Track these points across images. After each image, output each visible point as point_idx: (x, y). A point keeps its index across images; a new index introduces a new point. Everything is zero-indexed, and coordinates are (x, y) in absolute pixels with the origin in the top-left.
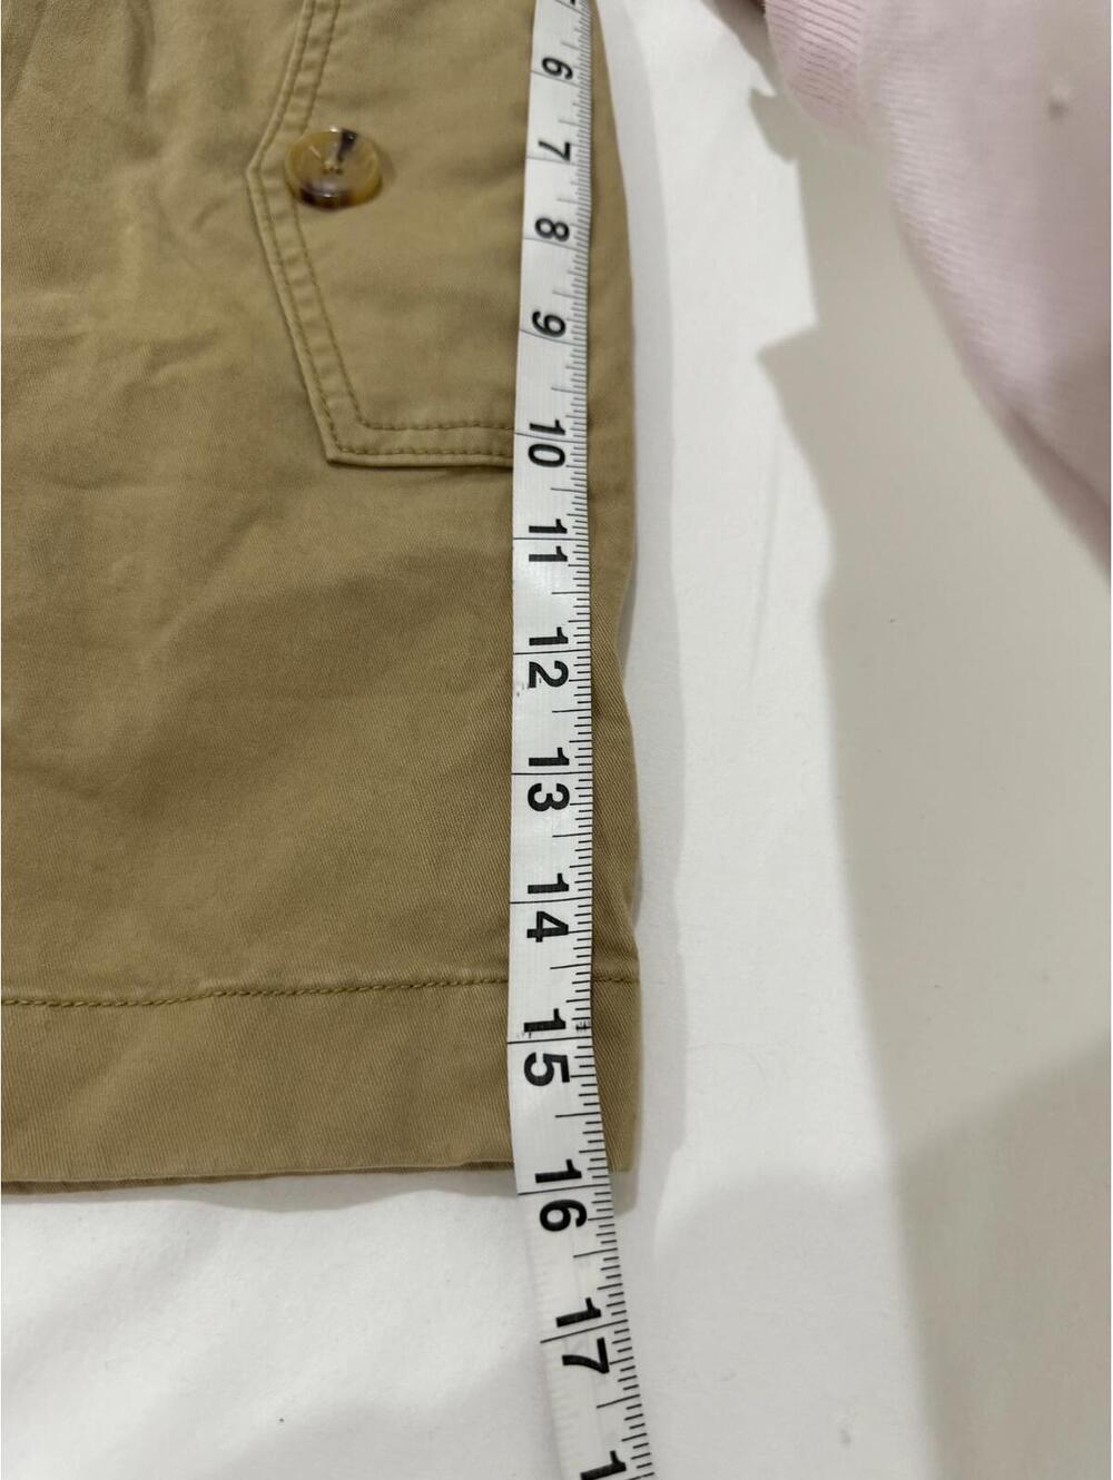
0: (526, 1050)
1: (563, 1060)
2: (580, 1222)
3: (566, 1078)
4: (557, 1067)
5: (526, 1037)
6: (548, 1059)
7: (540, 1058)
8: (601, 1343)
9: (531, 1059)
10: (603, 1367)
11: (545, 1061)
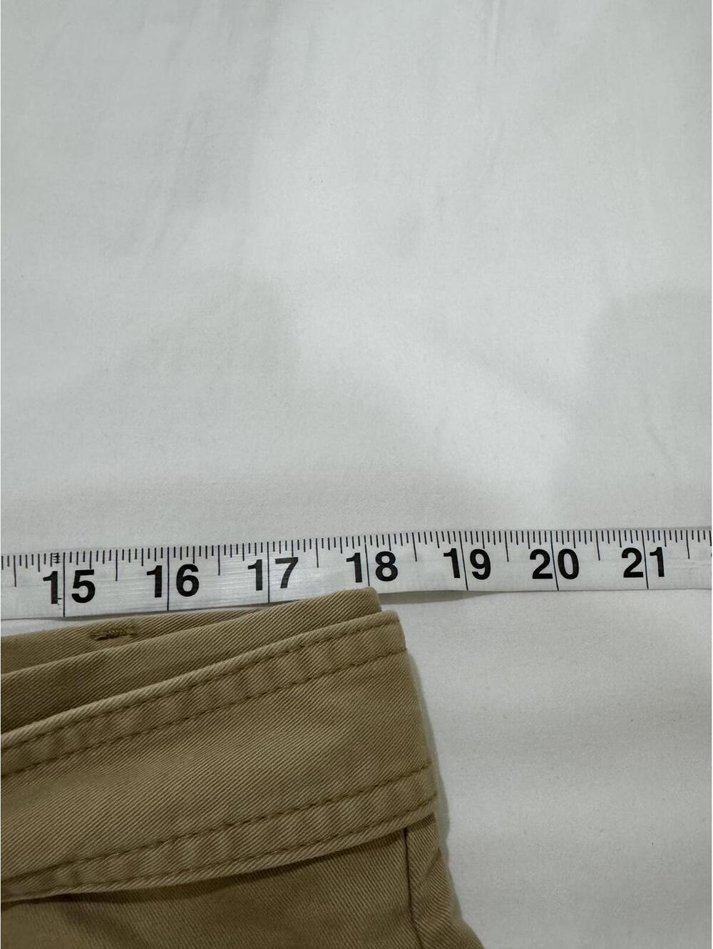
0: (71, 603)
1: (79, 573)
2: (194, 569)
3: (91, 572)
4: (83, 578)
5: (60, 602)
6: (77, 584)
7: (76, 591)
8: (279, 561)
9: (77, 598)
10: (294, 561)
11: (78, 587)
